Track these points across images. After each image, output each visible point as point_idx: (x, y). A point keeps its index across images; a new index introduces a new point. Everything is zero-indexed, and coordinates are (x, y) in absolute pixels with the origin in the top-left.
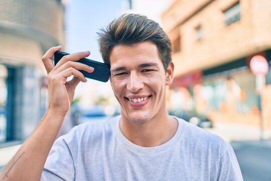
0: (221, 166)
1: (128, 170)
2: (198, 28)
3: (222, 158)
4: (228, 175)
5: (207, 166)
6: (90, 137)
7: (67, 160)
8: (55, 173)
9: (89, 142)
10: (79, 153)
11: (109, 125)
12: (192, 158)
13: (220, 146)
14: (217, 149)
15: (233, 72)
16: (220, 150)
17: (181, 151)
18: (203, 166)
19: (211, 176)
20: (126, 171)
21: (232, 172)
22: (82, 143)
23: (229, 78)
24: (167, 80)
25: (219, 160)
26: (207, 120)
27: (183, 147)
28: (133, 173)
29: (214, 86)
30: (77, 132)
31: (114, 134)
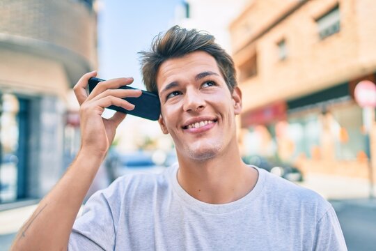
0: (318, 231)
1: (188, 234)
2: (281, 43)
3: (319, 221)
4: (329, 244)
5: (297, 231)
6: (137, 191)
7: (105, 221)
8: (88, 236)
9: (135, 198)
10: (122, 211)
11: (164, 177)
12: (277, 219)
13: (317, 204)
14: (313, 209)
15: (331, 104)
16: (316, 210)
17: (262, 210)
18: (292, 232)
19: (304, 246)
20: (184, 236)
21: (334, 241)
22: (127, 199)
23: (324, 113)
24: (235, 108)
25: (316, 223)
26: (295, 170)
27: (265, 206)
28: (195, 238)
29: (303, 124)
30: (121, 184)
31: (170, 188)
